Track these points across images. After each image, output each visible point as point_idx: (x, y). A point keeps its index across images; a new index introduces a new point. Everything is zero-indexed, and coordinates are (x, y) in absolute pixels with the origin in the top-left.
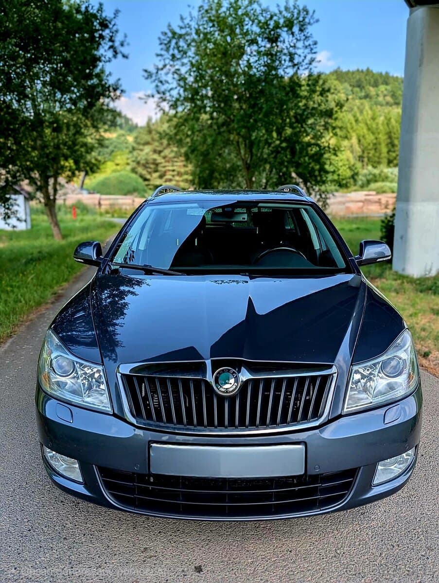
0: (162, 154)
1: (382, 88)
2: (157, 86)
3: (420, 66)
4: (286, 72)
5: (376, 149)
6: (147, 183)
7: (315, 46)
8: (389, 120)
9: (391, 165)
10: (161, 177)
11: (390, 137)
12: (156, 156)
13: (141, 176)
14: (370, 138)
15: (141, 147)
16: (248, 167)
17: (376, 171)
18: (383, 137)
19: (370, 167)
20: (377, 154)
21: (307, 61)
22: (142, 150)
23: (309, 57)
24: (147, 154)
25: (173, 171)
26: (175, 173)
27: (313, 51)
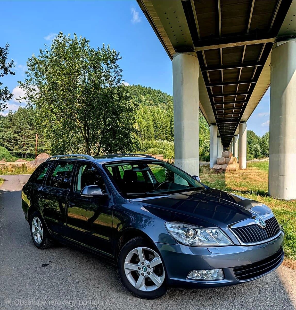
0: (20, 134)
1: (148, 96)
2: (28, 92)
3: (182, 85)
4: (105, 86)
5: (148, 130)
6: (11, 152)
7: (121, 72)
8: (154, 113)
9: (157, 139)
10: (20, 148)
11: (155, 123)
12: (16, 135)
13: (7, 148)
14: (145, 123)
15: (5, 130)
16: (87, 141)
17: (150, 142)
18: (151, 123)
19: (146, 140)
20: (149, 133)
21: (116, 80)
22: (6, 132)
23: (117, 78)
24: (10, 134)
25: (28, 144)
26: (30, 145)
27: (120, 75)
